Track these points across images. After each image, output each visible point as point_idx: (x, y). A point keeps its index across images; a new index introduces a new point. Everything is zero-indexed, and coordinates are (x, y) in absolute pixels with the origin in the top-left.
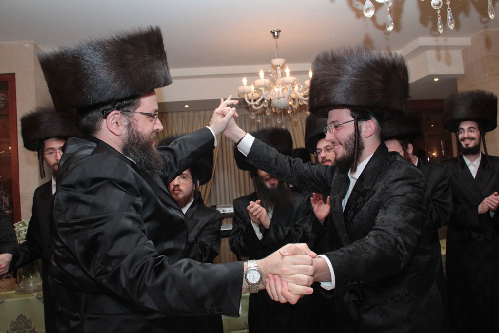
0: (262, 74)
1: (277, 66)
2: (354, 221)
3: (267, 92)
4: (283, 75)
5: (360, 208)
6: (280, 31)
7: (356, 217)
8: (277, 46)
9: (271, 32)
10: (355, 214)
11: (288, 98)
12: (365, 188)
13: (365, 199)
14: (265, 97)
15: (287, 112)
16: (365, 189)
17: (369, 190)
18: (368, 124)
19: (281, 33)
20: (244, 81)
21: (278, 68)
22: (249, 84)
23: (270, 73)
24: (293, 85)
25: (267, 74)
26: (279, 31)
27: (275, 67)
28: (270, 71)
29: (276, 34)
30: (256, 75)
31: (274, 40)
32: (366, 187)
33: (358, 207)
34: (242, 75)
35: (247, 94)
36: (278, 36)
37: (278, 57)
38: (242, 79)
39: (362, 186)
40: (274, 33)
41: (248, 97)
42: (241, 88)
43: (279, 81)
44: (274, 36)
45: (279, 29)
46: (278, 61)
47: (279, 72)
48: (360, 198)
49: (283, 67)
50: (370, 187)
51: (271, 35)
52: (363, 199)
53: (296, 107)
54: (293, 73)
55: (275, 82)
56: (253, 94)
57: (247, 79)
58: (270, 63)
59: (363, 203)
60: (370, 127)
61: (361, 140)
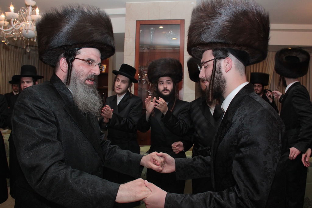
1: (29, 6)
16: (227, 121)
18: (227, 61)
39: (227, 118)
46: (31, 2)
60: (228, 63)
61: (222, 75)
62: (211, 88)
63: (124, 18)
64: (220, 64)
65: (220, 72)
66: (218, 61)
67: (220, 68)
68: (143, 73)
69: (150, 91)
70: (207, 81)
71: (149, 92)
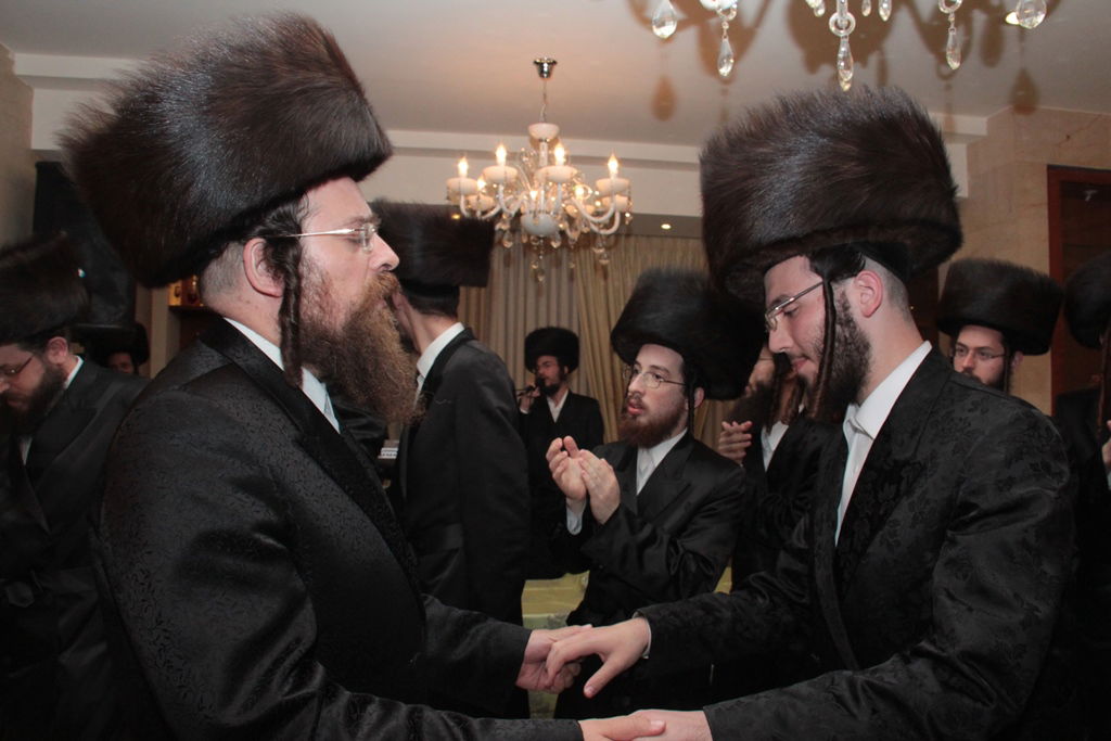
0: (501, 154)
1: (541, 140)
2: (870, 550)
3: (512, 196)
4: (551, 160)
5: (887, 514)
6: (555, 63)
7: (877, 539)
8: (545, 96)
9: (536, 63)
10: (874, 532)
11: (556, 213)
12: (897, 457)
13: (898, 490)
14: (505, 209)
15: (551, 246)
16: (895, 462)
17: (906, 463)
18: (861, 283)
19: (556, 68)
20: (463, 166)
21: (544, 145)
22: (473, 174)
23: (522, 154)
24: (571, 184)
25: (512, 157)
26: (553, 64)
27: (536, 143)
28: (523, 150)
29: (544, 69)
30: (490, 156)
31: (540, 81)
32: (900, 455)
33: (881, 512)
34: (459, 154)
35: (466, 196)
36: (549, 73)
37: (546, 121)
38: (457, 163)
39: (889, 453)
40: (540, 65)
41: (468, 203)
42: (453, 182)
43: (540, 174)
44: (542, 72)
45: (554, 58)
46: (543, 130)
47: (543, 154)
48: (887, 485)
49: (552, 145)
50: (908, 455)
51: (535, 69)
52: (893, 488)
53: (573, 235)
54: (572, 160)
55: (532, 175)
56: (478, 198)
57: (469, 163)
58: (524, 131)
59: (894, 499)
60: (870, 288)
61: (855, 328)
62: (824, 378)
64: (843, 294)
65: (849, 322)
66: (834, 286)
67: (846, 308)
70: (803, 359)
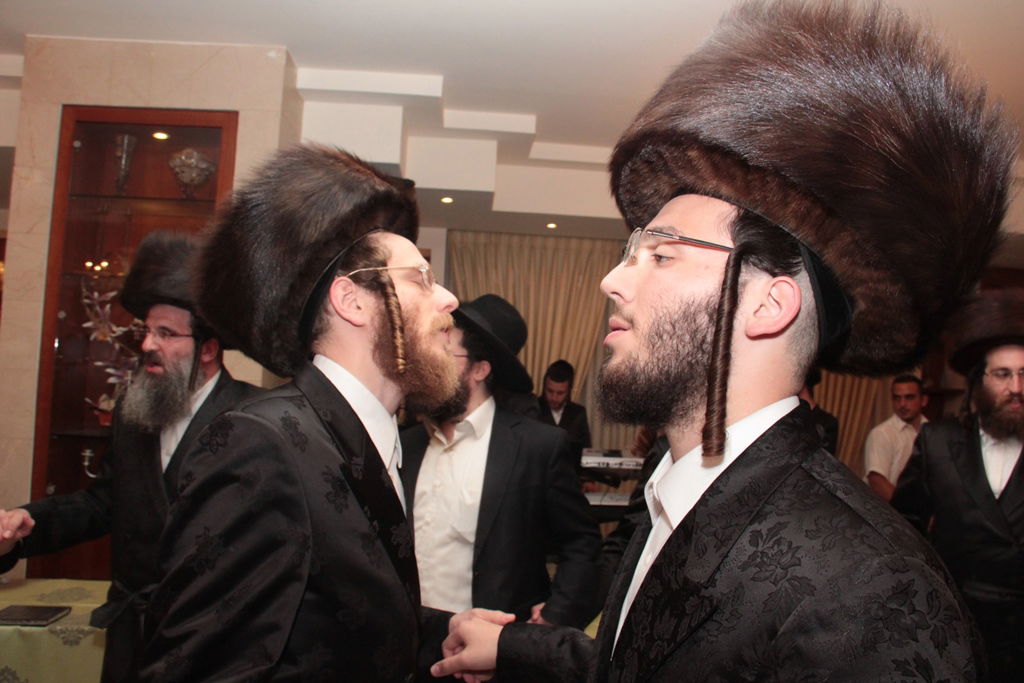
63: (15, 94)
68: (87, 301)
69: (115, 368)
71: (110, 370)
